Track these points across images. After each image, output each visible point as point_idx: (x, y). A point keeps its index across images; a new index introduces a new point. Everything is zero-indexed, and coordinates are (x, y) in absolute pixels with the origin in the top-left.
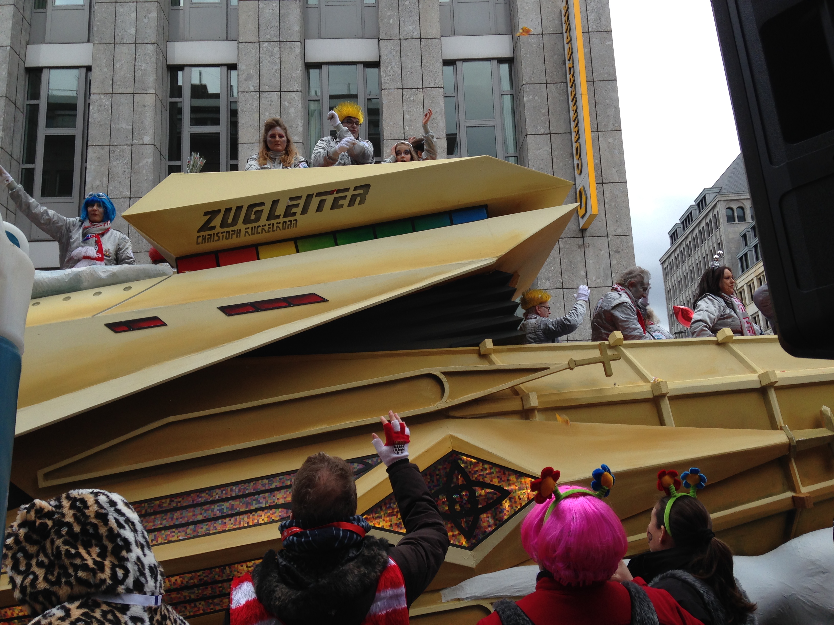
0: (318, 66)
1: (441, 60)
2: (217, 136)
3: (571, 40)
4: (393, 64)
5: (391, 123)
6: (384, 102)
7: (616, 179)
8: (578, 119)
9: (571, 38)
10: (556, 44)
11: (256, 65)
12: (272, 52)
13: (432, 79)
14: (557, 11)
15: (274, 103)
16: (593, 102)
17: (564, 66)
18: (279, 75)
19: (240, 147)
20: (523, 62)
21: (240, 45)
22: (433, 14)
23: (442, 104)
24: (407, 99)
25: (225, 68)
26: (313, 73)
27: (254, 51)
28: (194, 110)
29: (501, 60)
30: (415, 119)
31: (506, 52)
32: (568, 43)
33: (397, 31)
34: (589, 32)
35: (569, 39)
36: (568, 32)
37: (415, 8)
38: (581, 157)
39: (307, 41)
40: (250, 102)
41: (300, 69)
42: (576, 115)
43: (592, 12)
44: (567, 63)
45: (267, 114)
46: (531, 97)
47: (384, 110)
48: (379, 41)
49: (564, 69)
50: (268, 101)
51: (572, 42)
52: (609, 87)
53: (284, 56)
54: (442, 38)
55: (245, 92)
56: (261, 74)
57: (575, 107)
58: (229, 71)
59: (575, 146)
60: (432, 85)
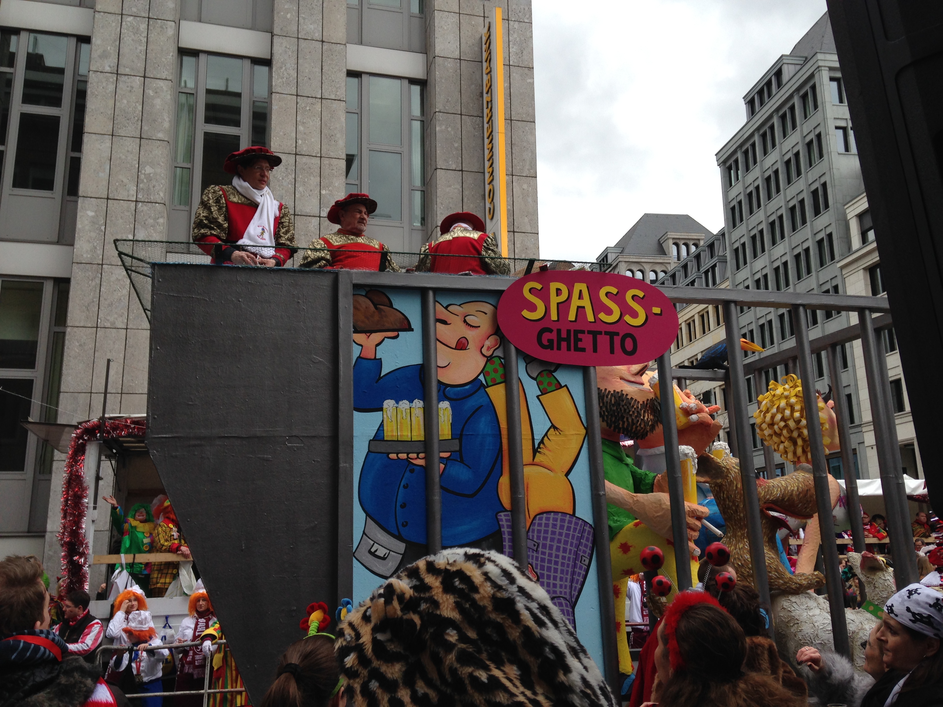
0: (195, 53)
1: (345, 70)
2: (55, 121)
3: (490, 72)
4: (288, 65)
5: (281, 133)
6: (275, 107)
7: (528, 229)
8: (493, 159)
9: (491, 68)
10: (474, 72)
11: (115, 41)
12: (138, 29)
13: (333, 90)
14: (478, 36)
15: (134, 89)
16: (510, 142)
17: (481, 99)
18: (144, 57)
19: (86, 138)
20: (437, 87)
21: (97, 15)
22: (339, 16)
23: (343, 120)
24: (302, 108)
25: (74, 41)
26: (188, 60)
27: (114, 24)
28: (28, 84)
29: (413, 81)
30: (310, 133)
31: (418, 73)
32: (487, 74)
33: (295, 28)
34: (509, 65)
35: (489, 70)
36: (488, 61)
37: (319, 5)
38: (494, 201)
39: (182, 22)
40: (104, 84)
41: (171, 54)
42: (491, 153)
43: (514, 44)
44: (485, 95)
45: (125, 101)
46: (443, 127)
47: (274, 117)
48: (272, 36)
49: (481, 102)
50: (128, 87)
51: (492, 73)
52: (527, 128)
53: (153, 35)
54: (347, 45)
55: (98, 71)
56: (121, 52)
57: (490, 146)
58: (79, 44)
59: (487, 188)
60: (333, 97)
